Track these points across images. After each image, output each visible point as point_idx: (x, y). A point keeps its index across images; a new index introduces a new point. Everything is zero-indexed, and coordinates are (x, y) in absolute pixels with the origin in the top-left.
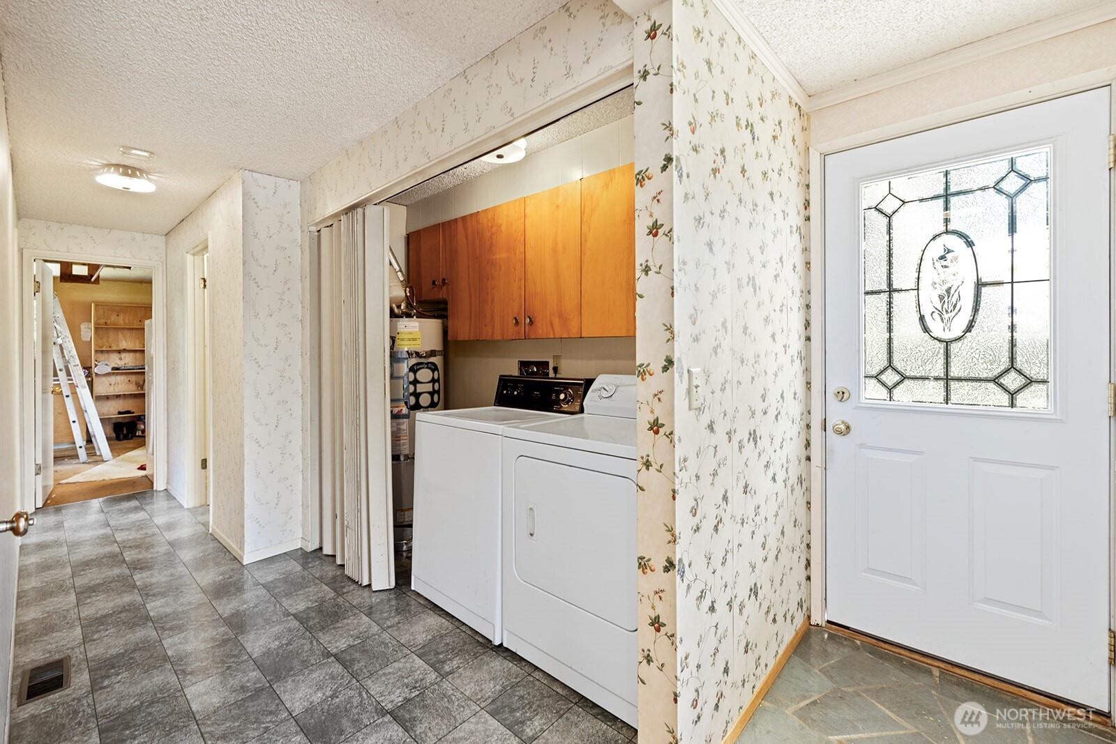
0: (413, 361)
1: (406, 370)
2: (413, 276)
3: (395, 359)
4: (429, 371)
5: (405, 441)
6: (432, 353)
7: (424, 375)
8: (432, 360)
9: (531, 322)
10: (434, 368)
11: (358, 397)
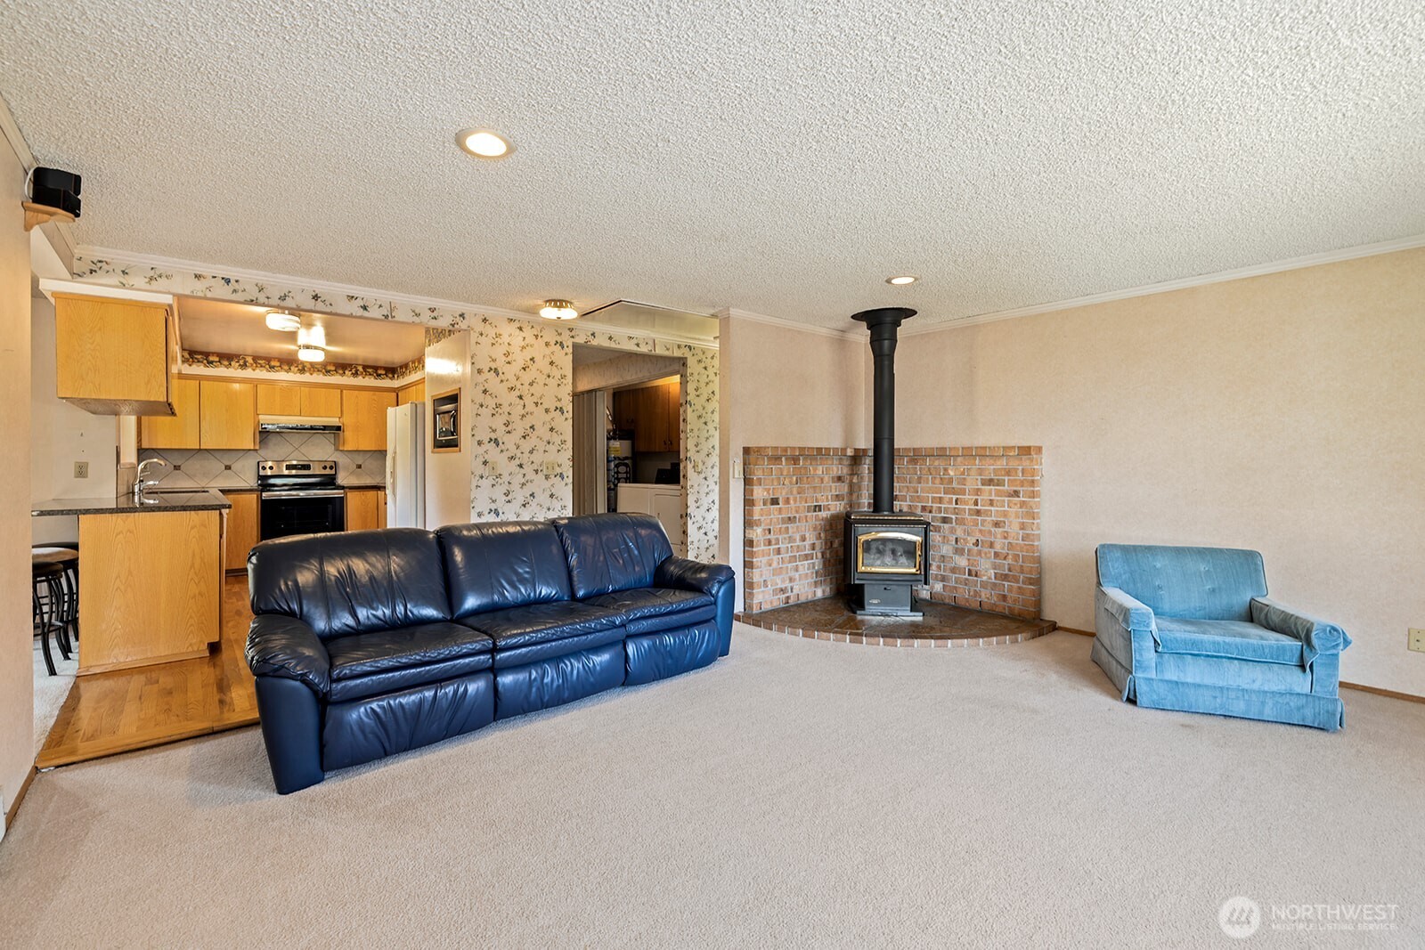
0: (617, 462)
1: (613, 466)
2: (617, 418)
3: (608, 461)
4: (625, 468)
5: (612, 502)
6: (626, 458)
7: (622, 469)
8: (626, 461)
9: (671, 443)
10: (626, 465)
11: (592, 477)
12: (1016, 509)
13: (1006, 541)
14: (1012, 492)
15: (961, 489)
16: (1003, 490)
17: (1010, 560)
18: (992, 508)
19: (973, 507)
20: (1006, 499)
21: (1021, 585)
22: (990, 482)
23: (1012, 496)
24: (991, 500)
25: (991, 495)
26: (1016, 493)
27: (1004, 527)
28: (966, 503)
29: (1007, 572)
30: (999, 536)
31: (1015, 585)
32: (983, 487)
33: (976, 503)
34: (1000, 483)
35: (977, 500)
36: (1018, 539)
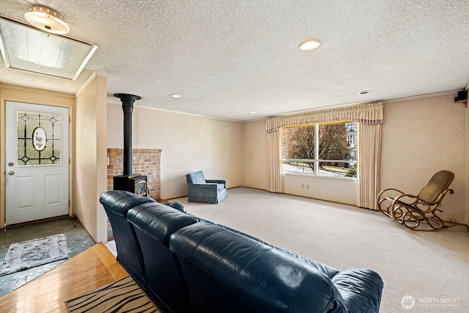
12: (155, 168)
13: (152, 179)
14: (154, 163)
15: (137, 164)
16: (151, 163)
17: (153, 184)
18: (148, 169)
19: (142, 169)
20: (152, 165)
21: (157, 191)
22: (147, 160)
23: (154, 164)
24: (147, 166)
25: (147, 165)
26: (155, 163)
27: (151, 174)
28: (139, 168)
29: (153, 188)
30: (150, 177)
31: (155, 191)
32: (145, 162)
33: (143, 168)
34: (150, 161)
35: (143, 167)
36: (156, 177)
